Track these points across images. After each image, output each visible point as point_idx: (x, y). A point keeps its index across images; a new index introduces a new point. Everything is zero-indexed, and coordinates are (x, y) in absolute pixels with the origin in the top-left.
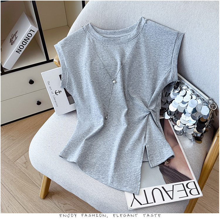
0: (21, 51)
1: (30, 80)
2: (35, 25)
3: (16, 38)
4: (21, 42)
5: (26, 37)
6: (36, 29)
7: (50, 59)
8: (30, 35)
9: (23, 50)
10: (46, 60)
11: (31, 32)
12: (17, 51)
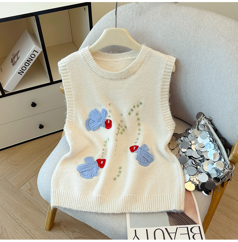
0: (23, 72)
1: (32, 103)
2: (38, 46)
3: (18, 58)
4: (23, 63)
5: (29, 58)
6: (40, 50)
7: (54, 81)
8: (33, 56)
10: (50, 82)
11: (35, 53)
12: (19, 73)
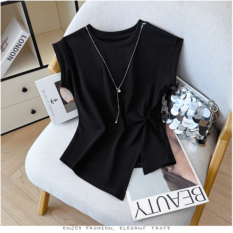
1: (23, 88)
2: (26, 31)
3: (7, 45)
4: (12, 48)
5: (18, 43)
6: (28, 35)
7: (44, 65)
8: (21, 41)
9: (14, 57)
10: (40, 66)
11: (23, 38)
12: (8, 59)
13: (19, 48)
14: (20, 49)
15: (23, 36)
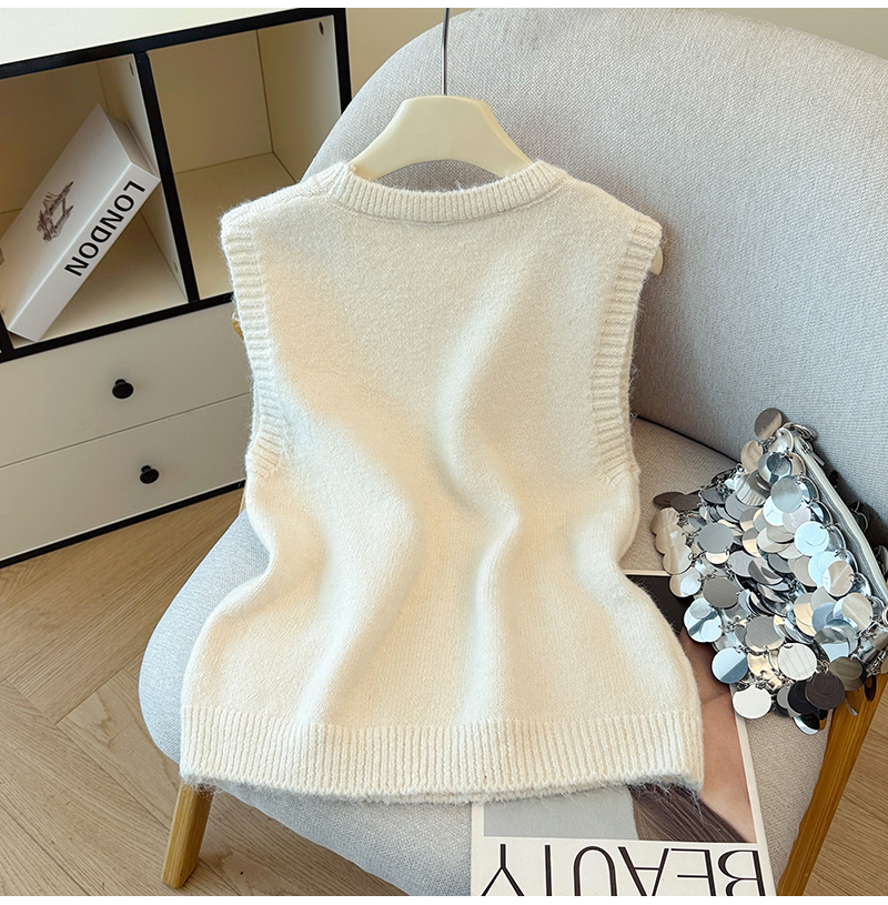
0: (86, 265)
1: (118, 382)
2: (146, 165)
3: (66, 213)
4: (86, 229)
5: (109, 211)
6: (151, 180)
7: (202, 297)
8: (124, 203)
9: (92, 263)
10: (186, 302)
11: (131, 192)
12: (68, 268)
13: (114, 228)
14: (115, 234)
15: (131, 183)
